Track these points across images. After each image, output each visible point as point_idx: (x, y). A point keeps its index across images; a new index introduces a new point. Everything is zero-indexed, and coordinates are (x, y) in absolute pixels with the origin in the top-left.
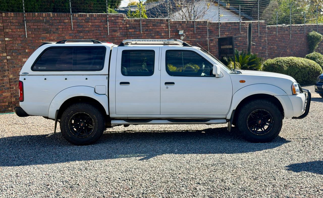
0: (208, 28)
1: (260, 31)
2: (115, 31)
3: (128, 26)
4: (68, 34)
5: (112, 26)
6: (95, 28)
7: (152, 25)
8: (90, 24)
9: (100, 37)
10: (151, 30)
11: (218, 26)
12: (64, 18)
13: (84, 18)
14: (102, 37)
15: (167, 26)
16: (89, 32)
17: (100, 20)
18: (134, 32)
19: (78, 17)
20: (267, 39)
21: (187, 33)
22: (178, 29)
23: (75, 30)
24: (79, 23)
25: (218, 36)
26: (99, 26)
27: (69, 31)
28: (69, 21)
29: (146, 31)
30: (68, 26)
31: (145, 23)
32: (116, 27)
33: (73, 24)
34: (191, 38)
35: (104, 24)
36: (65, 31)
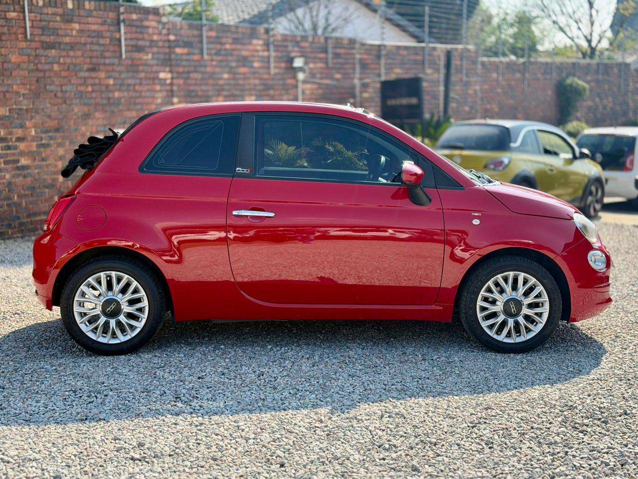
0: (358, 56)
1: (467, 69)
2: (140, 49)
3: (172, 38)
4: (17, 50)
5: (133, 36)
6: (89, 36)
7: (230, 41)
8: (77, 26)
9: (102, 61)
10: (230, 53)
11: (380, 51)
12: (5, 6)
13: (60, 11)
14: (107, 61)
15: (267, 45)
16: (73, 46)
17: (101, 18)
18: (188, 54)
19: (44, 5)
20: (481, 90)
21: (311, 65)
22: (293, 54)
23: (35, 41)
24: (45, 21)
25: (379, 75)
26: (100, 35)
27: (18, 43)
28: (18, 16)
29: (216, 54)
30: (17, 30)
31: (213, 34)
32: (143, 39)
33: (31, 25)
34: (321, 78)
35: (112, 28)
36: (8, 42)
